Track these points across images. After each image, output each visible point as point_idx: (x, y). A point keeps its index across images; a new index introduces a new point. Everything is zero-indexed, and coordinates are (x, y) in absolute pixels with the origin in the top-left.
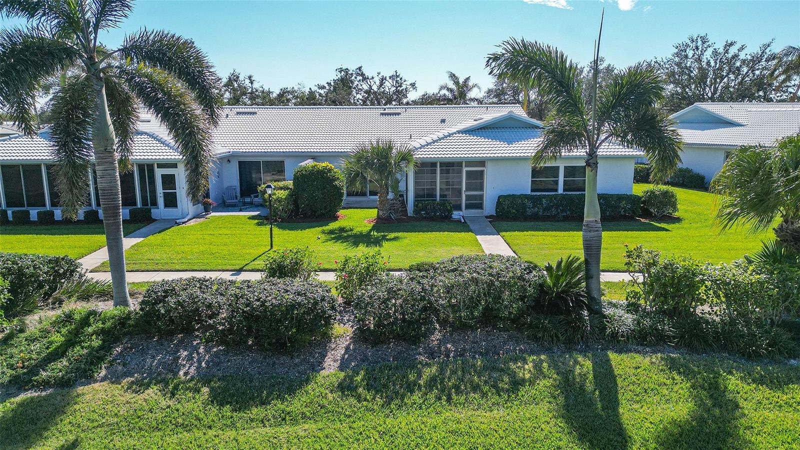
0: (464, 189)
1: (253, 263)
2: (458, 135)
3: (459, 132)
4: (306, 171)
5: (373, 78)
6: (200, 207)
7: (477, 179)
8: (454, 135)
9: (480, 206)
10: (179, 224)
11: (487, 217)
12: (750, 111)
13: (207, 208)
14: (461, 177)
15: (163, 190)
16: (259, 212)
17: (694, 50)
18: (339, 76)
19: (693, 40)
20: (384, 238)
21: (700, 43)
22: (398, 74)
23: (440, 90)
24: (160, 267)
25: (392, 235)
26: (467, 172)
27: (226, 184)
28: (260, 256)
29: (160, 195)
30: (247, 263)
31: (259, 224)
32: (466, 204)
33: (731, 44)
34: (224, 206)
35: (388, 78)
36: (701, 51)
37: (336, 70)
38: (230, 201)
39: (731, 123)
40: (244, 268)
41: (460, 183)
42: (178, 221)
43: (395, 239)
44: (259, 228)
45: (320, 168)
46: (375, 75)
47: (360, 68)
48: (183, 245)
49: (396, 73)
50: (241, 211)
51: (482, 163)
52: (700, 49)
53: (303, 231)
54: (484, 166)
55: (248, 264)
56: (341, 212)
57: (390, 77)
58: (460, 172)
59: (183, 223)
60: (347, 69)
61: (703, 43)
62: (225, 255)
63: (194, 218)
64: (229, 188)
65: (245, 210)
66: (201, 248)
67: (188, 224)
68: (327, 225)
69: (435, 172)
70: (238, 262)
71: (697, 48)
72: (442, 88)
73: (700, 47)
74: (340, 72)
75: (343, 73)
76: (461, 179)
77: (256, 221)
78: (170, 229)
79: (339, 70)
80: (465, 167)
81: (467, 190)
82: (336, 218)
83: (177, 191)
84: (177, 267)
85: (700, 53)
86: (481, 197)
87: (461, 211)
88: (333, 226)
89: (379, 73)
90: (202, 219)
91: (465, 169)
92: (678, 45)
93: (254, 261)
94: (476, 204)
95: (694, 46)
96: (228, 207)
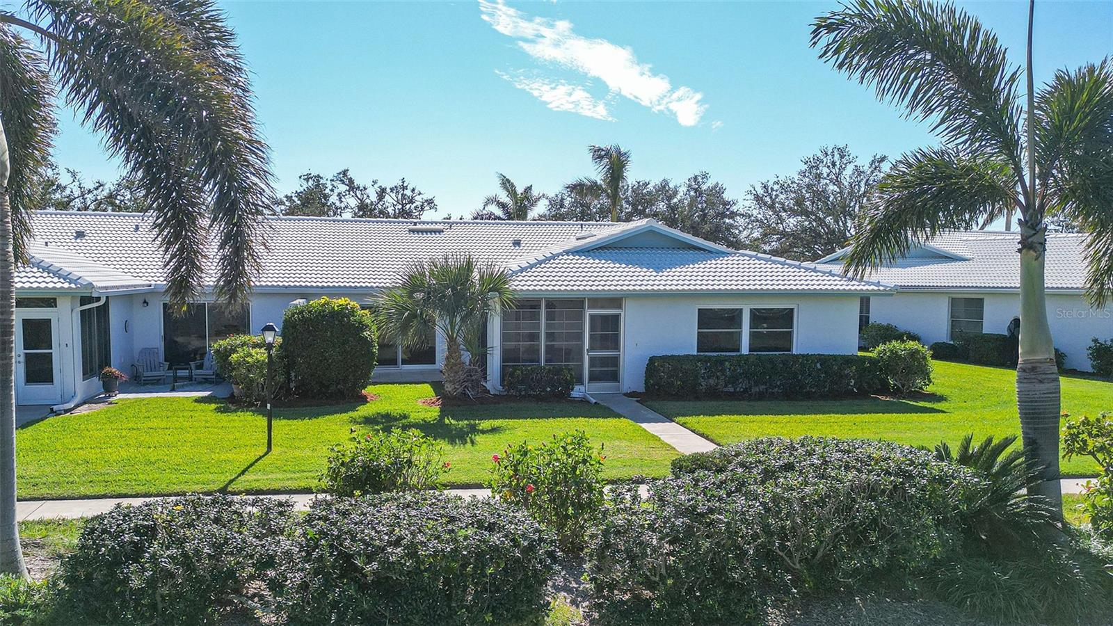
0: (587, 346)
1: (242, 478)
2: (566, 257)
3: (567, 252)
4: (310, 312)
5: (365, 189)
6: (96, 382)
7: (608, 330)
8: (561, 257)
9: (614, 377)
10: (57, 413)
11: (627, 395)
12: (967, 241)
13: (109, 386)
14: (581, 327)
15: (25, 349)
16: (209, 393)
17: (828, 167)
18: (305, 187)
19: (826, 154)
20: (474, 429)
21: (837, 157)
22: (405, 185)
23: (486, 204)
24: (44, 491)
25: (486, 424)
26: (592, 317)
27: (139, 345)
28: (251, 465)
29: (18, 359)
30: (229, 478)
31: (218, 410)
32: (590, 372)
33: (883, 159)
34: (138, 381)
35: (388, 191)
36: (839, 169)
37: (300, 177)
38: (149, 374)
39: (946, 257)
40: (229, 489)
41: (580, 336)
42: (55, 408)
43: (494, 430)
44: (224, 416)
45: (336, 308)
46: (369, 184)
47: (345, 173)
48: (82, 449)
49: (403, 182)
50: (173, 390)
51: (616, 300)
52: (838, 166)
53: (314, 420)
54: (620, 307)
55: (234, 480)
56: (369, 390)
57: (392, 190)
58: (580, 316)
59: (66, 411)
60: (319, 176)
61: (842, 157)
62: (178, 465)
63: (85, 403)
64: (147, 351)
65: (182, 389)
66: (124, 454)
67: (76, 413)
68: (353, 409)
69: (536, 317)
70: (211, 477)
71: (834, 164)
72: (489, 201)
73: (838, 163)
74: (307, 180)
75: (311, 182)
76: (582, 329)
77: (213, 406)
78: (45, 422)
79: (306, 177)
80: (588, 308)
81: (592, 348)
82: (364, 400)
83: (55, 351)
84: (83, 490)
85: (838, 171)
86: (615, 361)
87: (583, 384)
88: (364, 411)
89: (375, 182)
90: (101, 405)
91: (588, 313)
92: (807, 159)
93: (243, 472)
94: (608, 371)
95: (829, 161)
96: (145, 384)
